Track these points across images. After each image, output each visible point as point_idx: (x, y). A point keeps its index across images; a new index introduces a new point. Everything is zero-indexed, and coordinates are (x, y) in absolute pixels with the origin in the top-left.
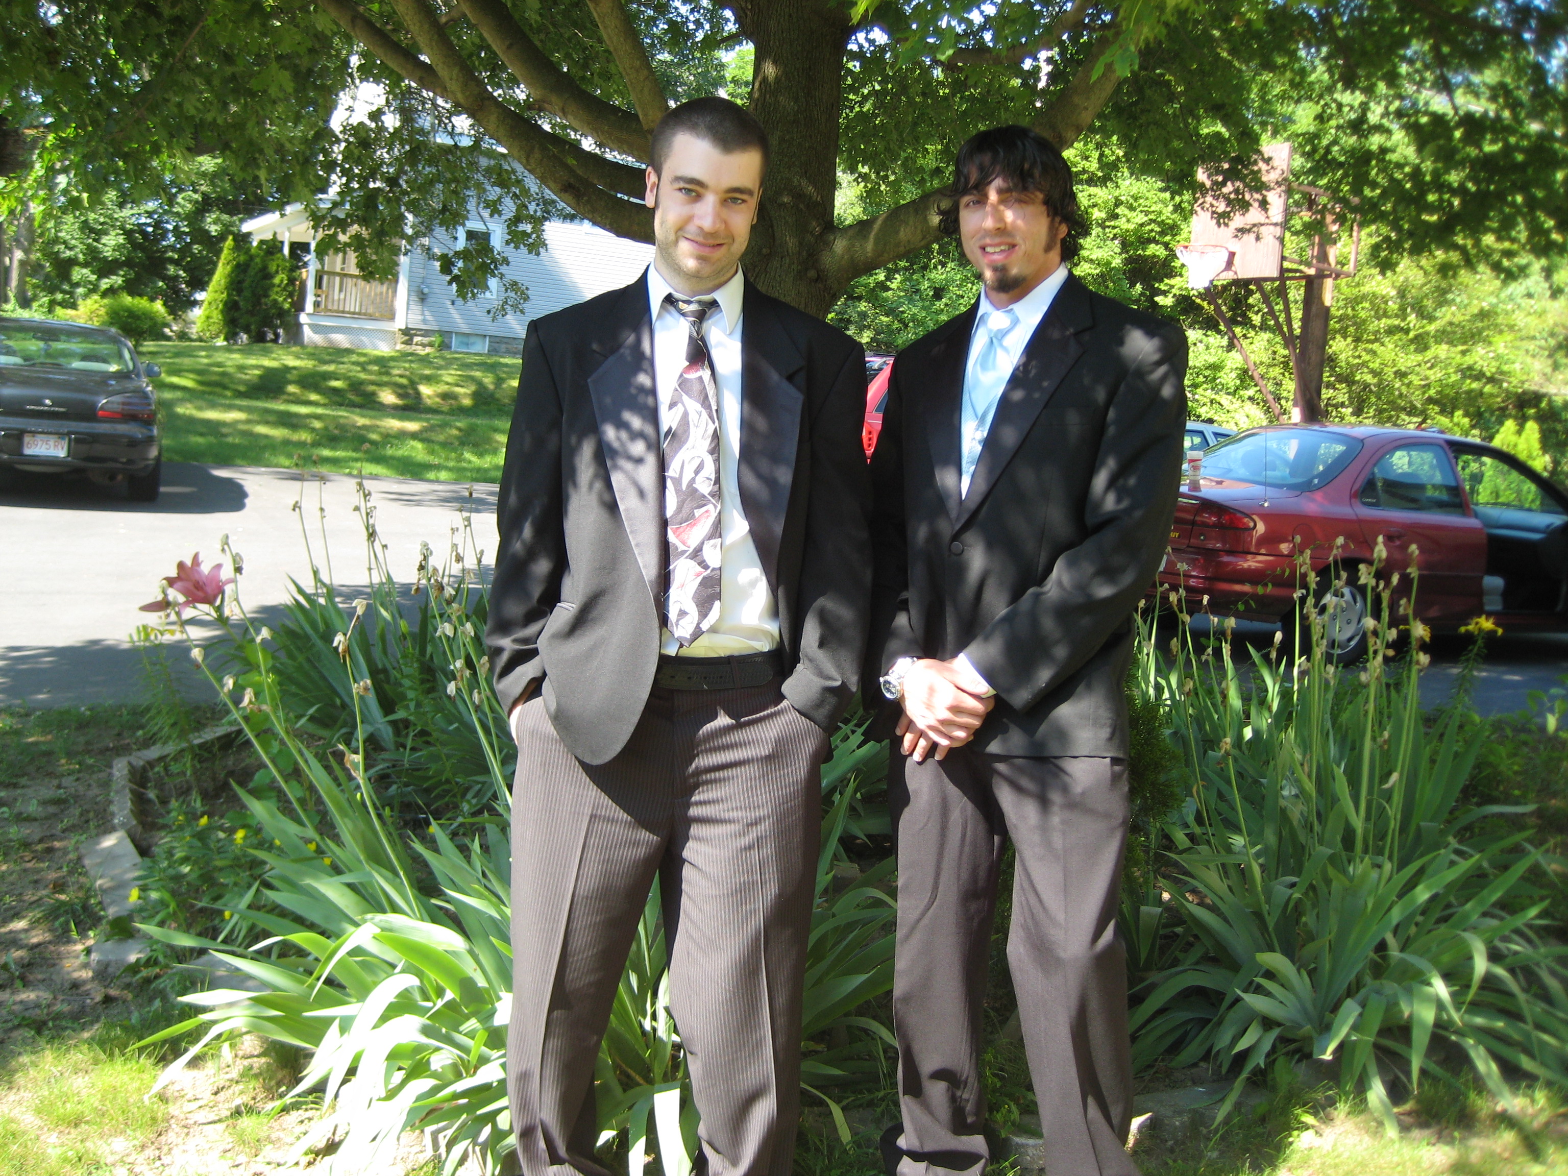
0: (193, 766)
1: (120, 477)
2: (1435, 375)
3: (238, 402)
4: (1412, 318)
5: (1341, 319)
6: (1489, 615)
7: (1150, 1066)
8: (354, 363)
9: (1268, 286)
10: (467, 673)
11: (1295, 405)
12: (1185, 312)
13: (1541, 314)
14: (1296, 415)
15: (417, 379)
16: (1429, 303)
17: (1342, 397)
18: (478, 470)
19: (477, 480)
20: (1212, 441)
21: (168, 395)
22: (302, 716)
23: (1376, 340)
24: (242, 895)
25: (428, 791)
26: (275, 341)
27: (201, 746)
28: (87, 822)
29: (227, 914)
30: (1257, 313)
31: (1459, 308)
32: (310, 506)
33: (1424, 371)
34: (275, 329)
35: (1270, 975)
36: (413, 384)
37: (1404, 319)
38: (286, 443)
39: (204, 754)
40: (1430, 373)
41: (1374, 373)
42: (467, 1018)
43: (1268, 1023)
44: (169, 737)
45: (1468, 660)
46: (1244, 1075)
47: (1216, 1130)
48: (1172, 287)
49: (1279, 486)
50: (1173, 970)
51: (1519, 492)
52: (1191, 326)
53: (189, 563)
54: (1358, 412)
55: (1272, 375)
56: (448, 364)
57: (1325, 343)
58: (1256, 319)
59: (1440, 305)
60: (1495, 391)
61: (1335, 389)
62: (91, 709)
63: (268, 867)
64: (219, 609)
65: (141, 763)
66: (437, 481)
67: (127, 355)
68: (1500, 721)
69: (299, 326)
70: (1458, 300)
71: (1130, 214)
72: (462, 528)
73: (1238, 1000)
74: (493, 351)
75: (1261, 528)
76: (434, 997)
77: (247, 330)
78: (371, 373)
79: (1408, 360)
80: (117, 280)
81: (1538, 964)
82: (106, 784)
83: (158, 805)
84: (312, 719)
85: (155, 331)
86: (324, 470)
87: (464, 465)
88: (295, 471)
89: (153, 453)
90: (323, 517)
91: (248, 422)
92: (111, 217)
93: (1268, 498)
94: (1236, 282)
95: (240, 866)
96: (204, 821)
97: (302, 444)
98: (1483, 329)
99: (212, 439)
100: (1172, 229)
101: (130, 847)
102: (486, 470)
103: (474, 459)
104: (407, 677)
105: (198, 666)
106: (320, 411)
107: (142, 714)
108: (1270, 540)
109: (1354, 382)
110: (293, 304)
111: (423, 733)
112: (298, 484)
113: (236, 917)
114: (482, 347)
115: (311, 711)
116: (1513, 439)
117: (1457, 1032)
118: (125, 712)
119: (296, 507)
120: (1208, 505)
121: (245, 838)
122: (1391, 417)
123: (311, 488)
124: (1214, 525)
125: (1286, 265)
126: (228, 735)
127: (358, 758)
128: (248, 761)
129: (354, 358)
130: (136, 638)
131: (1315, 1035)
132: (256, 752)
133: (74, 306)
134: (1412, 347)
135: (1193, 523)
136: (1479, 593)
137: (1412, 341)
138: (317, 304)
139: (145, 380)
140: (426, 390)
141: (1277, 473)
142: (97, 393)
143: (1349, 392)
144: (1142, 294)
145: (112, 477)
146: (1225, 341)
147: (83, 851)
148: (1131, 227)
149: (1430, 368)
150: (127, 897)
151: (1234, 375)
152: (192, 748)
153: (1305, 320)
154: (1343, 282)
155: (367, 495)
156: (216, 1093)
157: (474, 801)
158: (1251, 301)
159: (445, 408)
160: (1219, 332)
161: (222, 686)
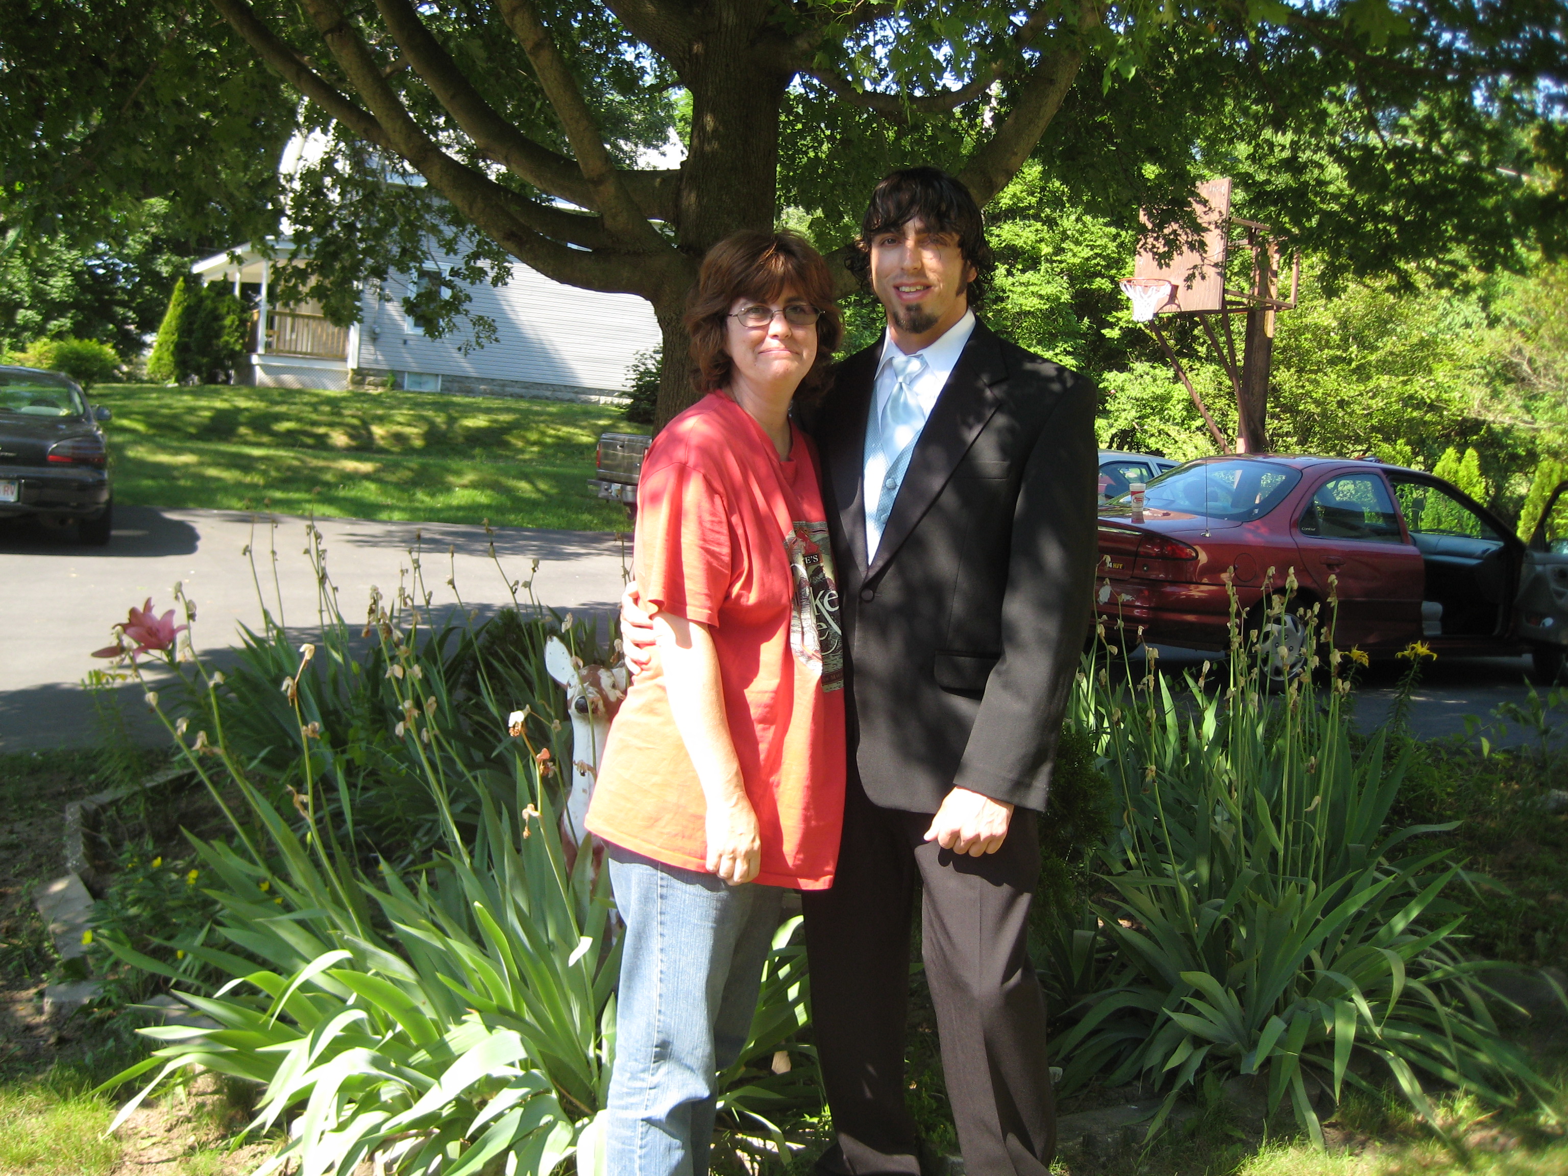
0: (146, 809)
1: (71, 521)
2: (1377, 403)
3: (189, 444)
4: (1354, 348)
5: (1284, 350)
6: (1424, 640)
7: (1085, 1086)
8: (306, 404)
9: (1212, 319)
10: (416, 713)
11: (1240, 436)
12: (1132, 344)
13: (1477, 344)
14: (1241, 446)
15: (368, 419)
16: (1370, 335)
17: (1288, 427)
18: (432, 510)
19: (430, 520)
20: (1156, 472)
21: (118, 439)
22: (254, 758)
23: (1319, 370)
24: (194, 935)
25: (379, 829)
26: (226, 382)
27: (153, 789)
28: (40, 866)
29: (180, 954)
30: (1202, 345)
31: (1399, 339)
32: (261, 548)
33: (1366, 400)
34: (226, 370)
35: (1199, 995)
36: (365, 424)
37: (1345, 351)
38: (239, 484)
39: (157, 796)
40: (1372, 402)
41: (1317, 402)
42: (417, 1049)
43: (1198, 1041)
44: (122, 781)
45: (1404, 685)
46: (1175, 1090)
47: (1147, 1145)
48: (1119, 319)
49: (1221, 517)
50: (1107, 991)
51: (1460, 519)
52: (1138, 358)
53: (141, 608)
54: (1302, 442)
55: (1218, 406)
56: (400, 403)
57: (1268, 374)
58: (1202, 350)
59: (1381, 335)
60: (1436, 419)
61: (1280, 419)
62: (43, 754)
63: (218, 907)
64: (171, 654)
65: (94, 807)
66: (390, 522)
67: (77, 399)
68: (1435, 744)
69: (250, 367)
70: (1399, 329)
71: (1076, 249)
72: (411, 570)
73: (1169, 1019)
74: (445, 391)
75: (1203, 558)
76: (383, 1030)
77: (198, 373)
78: (323, 413)
79: (1350, 390)
80: (65, 322)
81: (1459, 979)
82: (58, 829)
83: (110, 849)
84: (264, 761)
85: (106, 373)
86: (276, 512)
87: (417, 505)
88: (248, 513)
89: (105, 496)
90: (275, 560)
91: (201, 464)
92: (59, 260)
93: (1211, 528)
94: (1182, 315)
95: (193, 906)
96: (158, 862)
97: (254, 487)
98: (1425, 358)
99: (163, 482)
100: (1117, 263)
101: (82, 890)
102: (440, 510)
103: (427, 499)
104: (358, 717)
105: (152, 710)
106: (272, 452)
107: (95, 758)
108: (1213, 570)
109: (1299, 412)
110: (244, 345)
111: (372, 773)
112: (247, 527)
113: (190, 957)
114: (435, 386)
115: (263, 754)
116: (1454, 466)
117: (1377, 1045)
118: (77, 757)
119: (247, 550)
120: (1150, 536)
121: (197, 879)
122: (1335, 445)
123: (263, 529)
124: (1157, 556)
125: (1228, 297)
126: (179, 778)
127: (307, 798)
128: (200, 803)
129: (306, 399)
130: (87, 682)
131: (1243, 1051)
132: (209, 793)
133: (23, 350)
134: (1354, 378)
135: (1136, 554)
136: (1418, 618)
137: (1354, 371)
138: (268, 345)
139: (95, 424)
140: (378, 431)
141: (1219, 504)
142: (47, 438)
143: (1294, 423)
144: (1089, 328)
145: (63, 521)
146: (1171, 373)
147: (36, 895)
148: (1077, 261)
149: (1372, 398)
150: (80, 940)
151: (1180, 406)
152: (144, 791)
153: (1248, 352)
154: (1285, 314)
155: (318, 537)
156: (169, 1130)
157: (425, 839)
158: (1196, 332)
159: (396, 449)
160: (1165, 364)
161: (176, 729)
